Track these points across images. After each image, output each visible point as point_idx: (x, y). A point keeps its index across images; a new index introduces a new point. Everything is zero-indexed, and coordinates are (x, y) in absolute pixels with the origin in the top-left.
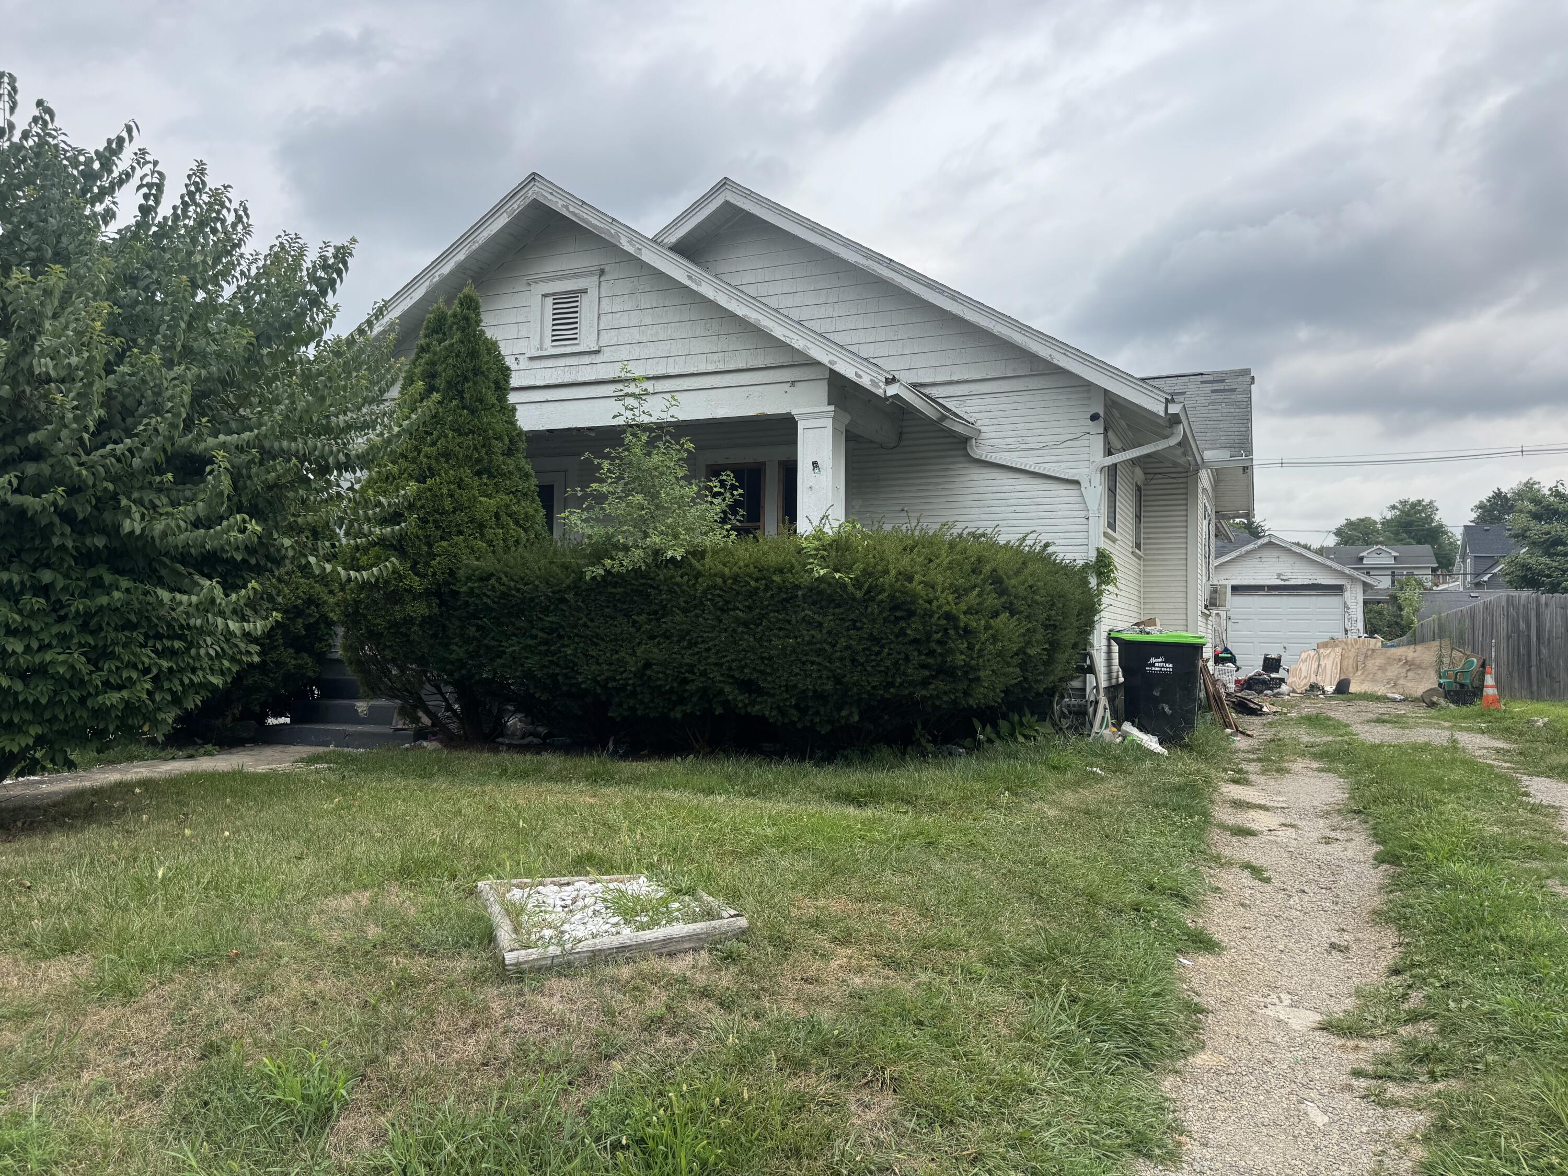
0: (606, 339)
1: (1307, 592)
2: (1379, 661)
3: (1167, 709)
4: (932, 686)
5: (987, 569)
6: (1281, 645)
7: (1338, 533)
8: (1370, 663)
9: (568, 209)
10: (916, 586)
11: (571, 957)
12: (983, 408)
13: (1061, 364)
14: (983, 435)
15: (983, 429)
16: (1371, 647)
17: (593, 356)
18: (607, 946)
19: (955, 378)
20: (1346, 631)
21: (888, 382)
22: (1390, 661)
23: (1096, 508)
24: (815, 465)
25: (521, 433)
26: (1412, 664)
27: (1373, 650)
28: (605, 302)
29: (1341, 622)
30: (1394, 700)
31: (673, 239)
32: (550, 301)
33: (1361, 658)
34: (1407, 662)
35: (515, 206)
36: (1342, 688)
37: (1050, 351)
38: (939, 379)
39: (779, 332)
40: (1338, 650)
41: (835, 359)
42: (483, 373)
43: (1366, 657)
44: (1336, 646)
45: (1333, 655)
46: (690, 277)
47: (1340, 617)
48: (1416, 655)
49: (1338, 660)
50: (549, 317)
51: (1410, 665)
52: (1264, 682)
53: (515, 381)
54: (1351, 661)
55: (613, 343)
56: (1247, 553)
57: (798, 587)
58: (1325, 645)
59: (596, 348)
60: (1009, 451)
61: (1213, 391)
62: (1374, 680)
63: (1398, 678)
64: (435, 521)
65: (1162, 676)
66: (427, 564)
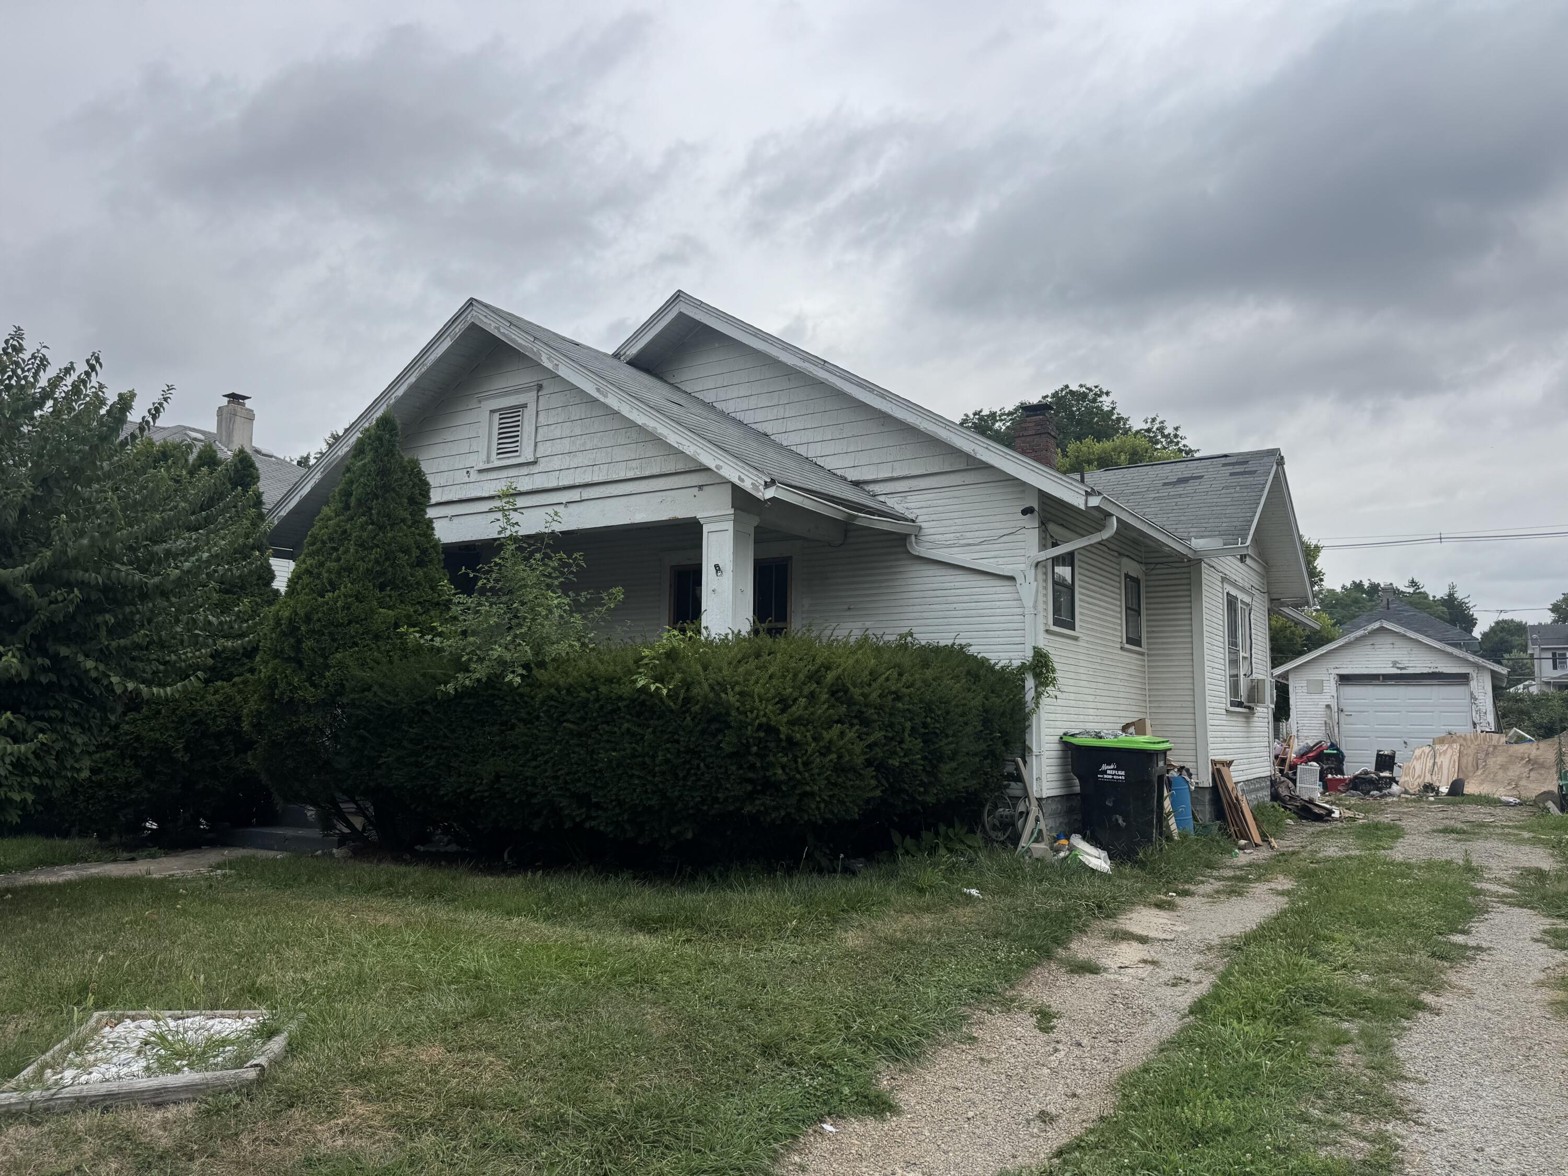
0: (542, 450)
1: (1428, 682)
2: (1501, 759)
3: (1120, 821)
4: (757, 802)
5: (830, 676)
6: (1401, 740)
7: (1555, 609)
8: (1491, 761)
9: (499, 331)
10: (732, 698)
11: (52, 1103)
12: (923, 504)
13: (983, 459)
14: (925, 531)
15: (924, 525)
16: (1494, 742)
17: (531, 467)
18: (93, 1093)
19: (895, 475)
20: (1475, 724)
21: (767, 485)
22: (1513, 759)
23: (1031, 604)
24: (717, 568)
25: (436, 544)
26: (1536, 763)
27: (1495, 747)
28: (542, 415)
29: (1469, 714)
30: (1507, 804)
31: (633, 351)
32: (497, 416)
33: (1481, 755)
34: (1530, 760)
35: (457, 330)
36: (1456, 789)
37: (973, 446)
38: (882, 476)
39: (673, 439)
40: (1456, 746)
41: (721, 464)
42: (394, 489)
43: (1487, 754)
44: (1454, 742)
45: (1450, 751)
46: (598, 390)
47: (1467, 709)
48: (1539, 753)
49: (1456, 758)
50: (496, 431)
51: (1534, 764)
52: (1371, 782)
53: (435, 497)
54: (1470, 759)
55: (547, 453)
56: (1358, 639)
57: (620, 698)
58: (1442, 741)
59: (532, 460)
60: (949, 546)
61: (1231, 474)
62: (1494, 781)
63: (1520, 778)
64: (330, 634)
65: (1113, 783)
66: (322, 676)
